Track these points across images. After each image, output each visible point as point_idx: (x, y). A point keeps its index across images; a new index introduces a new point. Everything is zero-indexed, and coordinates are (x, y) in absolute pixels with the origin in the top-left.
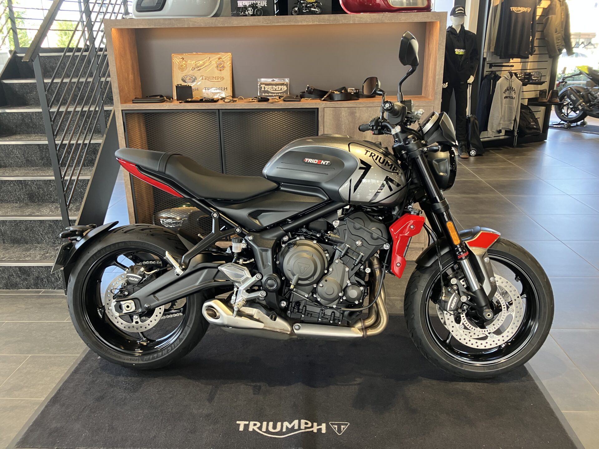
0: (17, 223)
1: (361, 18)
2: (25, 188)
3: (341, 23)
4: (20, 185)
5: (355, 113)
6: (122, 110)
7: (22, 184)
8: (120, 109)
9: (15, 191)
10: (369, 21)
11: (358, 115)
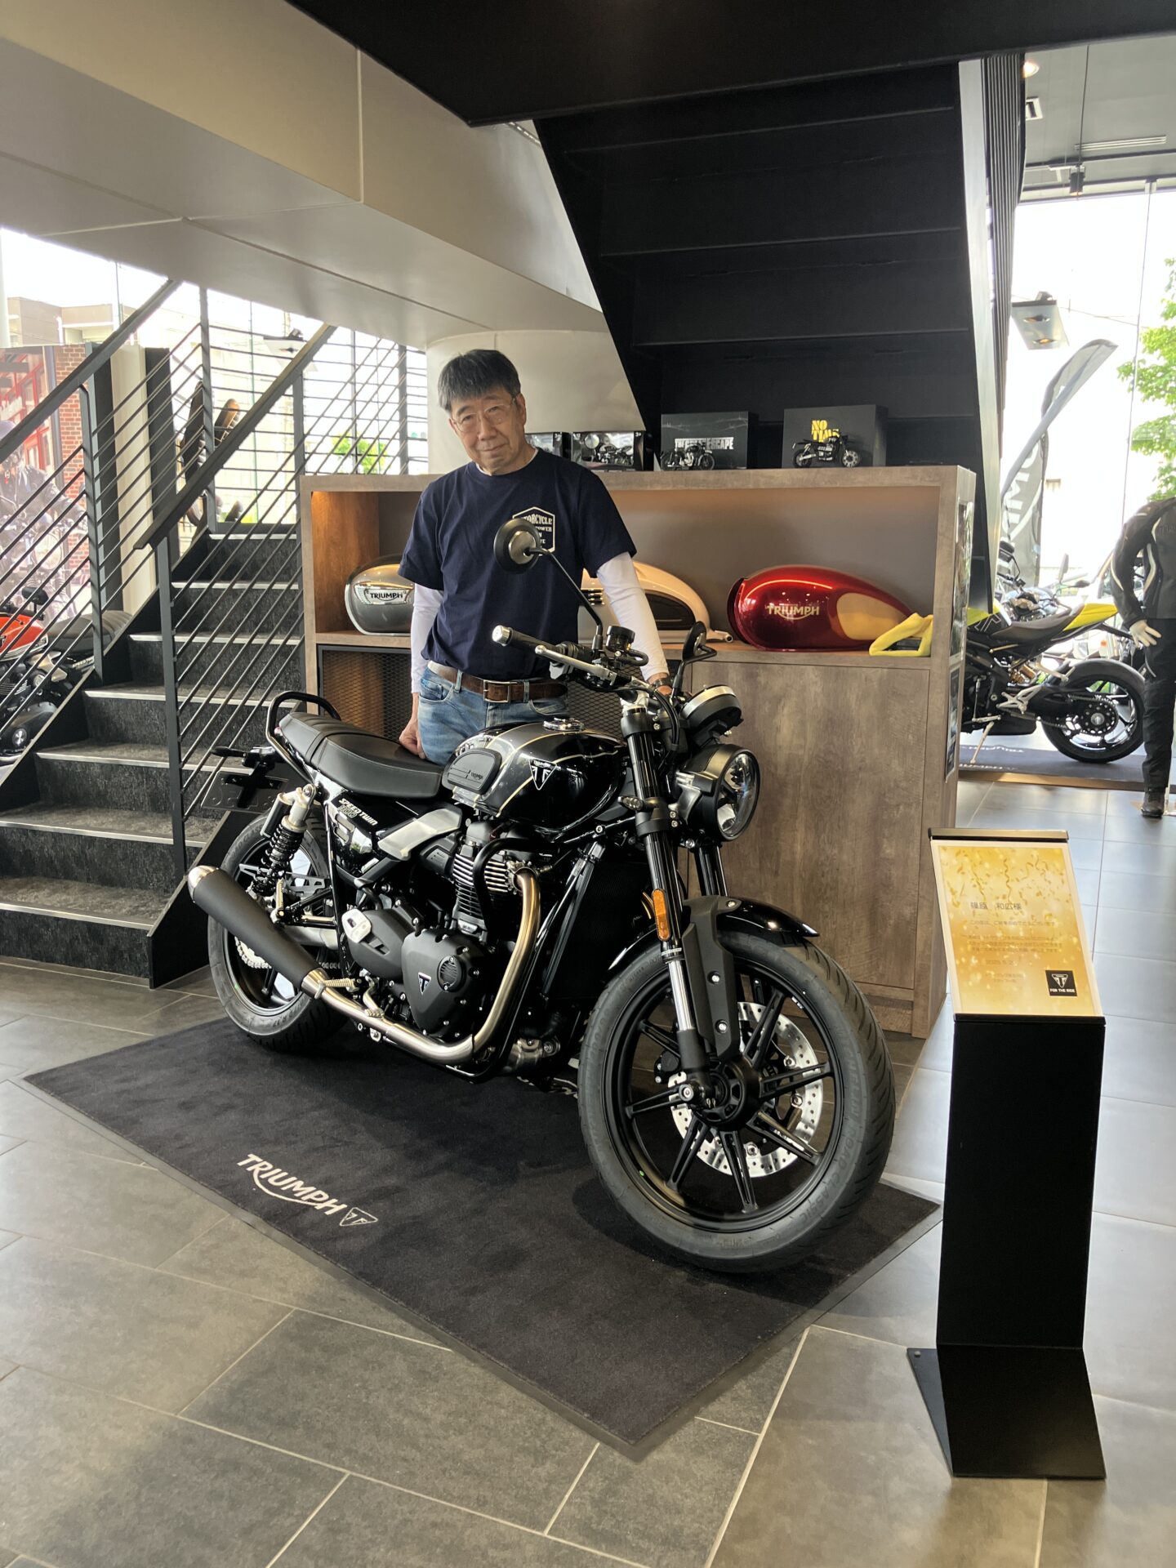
0: (111, 845)
1: (772, 477)
2: (147, 783)
3: (730, 486)
4: (140, 776)
5: (757, 675)
6: (317, 645)
7: (142, 773)
8: (315, 642)
9: (131, 786)
10: (787, 483)
11: (762, 679)
